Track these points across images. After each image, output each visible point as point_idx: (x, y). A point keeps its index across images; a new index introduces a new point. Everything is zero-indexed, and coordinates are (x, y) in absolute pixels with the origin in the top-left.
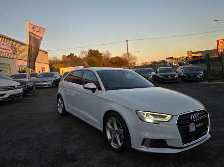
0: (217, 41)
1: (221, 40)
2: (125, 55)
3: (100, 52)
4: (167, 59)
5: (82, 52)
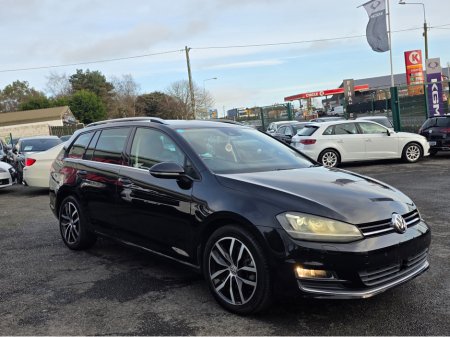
0: (407, 55)
1: (415, 53)
2: (177, 87)
3: (108, 80)
4: (286, 99)
5: (54, 79)
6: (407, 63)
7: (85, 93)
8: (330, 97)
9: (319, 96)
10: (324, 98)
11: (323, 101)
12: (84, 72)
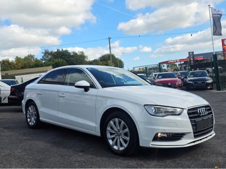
0: (223, 41)
4: (160, 63)
6: (223, 44)
7: (60, 60)
8: (182, 63)
9: (177, 62)
10: (180, 63)
11: (179, 65)
12: (61, 50)
